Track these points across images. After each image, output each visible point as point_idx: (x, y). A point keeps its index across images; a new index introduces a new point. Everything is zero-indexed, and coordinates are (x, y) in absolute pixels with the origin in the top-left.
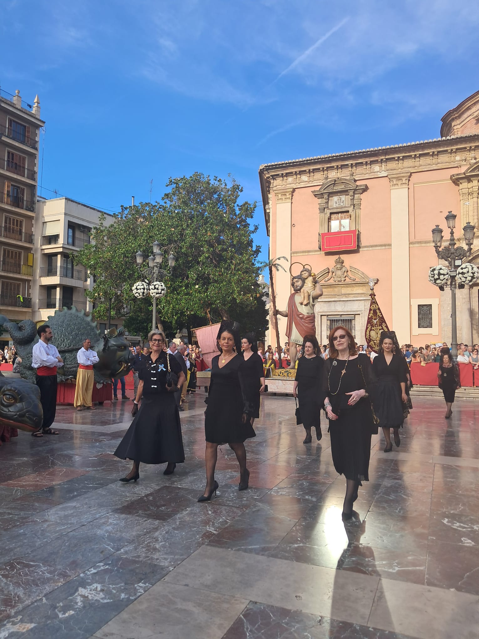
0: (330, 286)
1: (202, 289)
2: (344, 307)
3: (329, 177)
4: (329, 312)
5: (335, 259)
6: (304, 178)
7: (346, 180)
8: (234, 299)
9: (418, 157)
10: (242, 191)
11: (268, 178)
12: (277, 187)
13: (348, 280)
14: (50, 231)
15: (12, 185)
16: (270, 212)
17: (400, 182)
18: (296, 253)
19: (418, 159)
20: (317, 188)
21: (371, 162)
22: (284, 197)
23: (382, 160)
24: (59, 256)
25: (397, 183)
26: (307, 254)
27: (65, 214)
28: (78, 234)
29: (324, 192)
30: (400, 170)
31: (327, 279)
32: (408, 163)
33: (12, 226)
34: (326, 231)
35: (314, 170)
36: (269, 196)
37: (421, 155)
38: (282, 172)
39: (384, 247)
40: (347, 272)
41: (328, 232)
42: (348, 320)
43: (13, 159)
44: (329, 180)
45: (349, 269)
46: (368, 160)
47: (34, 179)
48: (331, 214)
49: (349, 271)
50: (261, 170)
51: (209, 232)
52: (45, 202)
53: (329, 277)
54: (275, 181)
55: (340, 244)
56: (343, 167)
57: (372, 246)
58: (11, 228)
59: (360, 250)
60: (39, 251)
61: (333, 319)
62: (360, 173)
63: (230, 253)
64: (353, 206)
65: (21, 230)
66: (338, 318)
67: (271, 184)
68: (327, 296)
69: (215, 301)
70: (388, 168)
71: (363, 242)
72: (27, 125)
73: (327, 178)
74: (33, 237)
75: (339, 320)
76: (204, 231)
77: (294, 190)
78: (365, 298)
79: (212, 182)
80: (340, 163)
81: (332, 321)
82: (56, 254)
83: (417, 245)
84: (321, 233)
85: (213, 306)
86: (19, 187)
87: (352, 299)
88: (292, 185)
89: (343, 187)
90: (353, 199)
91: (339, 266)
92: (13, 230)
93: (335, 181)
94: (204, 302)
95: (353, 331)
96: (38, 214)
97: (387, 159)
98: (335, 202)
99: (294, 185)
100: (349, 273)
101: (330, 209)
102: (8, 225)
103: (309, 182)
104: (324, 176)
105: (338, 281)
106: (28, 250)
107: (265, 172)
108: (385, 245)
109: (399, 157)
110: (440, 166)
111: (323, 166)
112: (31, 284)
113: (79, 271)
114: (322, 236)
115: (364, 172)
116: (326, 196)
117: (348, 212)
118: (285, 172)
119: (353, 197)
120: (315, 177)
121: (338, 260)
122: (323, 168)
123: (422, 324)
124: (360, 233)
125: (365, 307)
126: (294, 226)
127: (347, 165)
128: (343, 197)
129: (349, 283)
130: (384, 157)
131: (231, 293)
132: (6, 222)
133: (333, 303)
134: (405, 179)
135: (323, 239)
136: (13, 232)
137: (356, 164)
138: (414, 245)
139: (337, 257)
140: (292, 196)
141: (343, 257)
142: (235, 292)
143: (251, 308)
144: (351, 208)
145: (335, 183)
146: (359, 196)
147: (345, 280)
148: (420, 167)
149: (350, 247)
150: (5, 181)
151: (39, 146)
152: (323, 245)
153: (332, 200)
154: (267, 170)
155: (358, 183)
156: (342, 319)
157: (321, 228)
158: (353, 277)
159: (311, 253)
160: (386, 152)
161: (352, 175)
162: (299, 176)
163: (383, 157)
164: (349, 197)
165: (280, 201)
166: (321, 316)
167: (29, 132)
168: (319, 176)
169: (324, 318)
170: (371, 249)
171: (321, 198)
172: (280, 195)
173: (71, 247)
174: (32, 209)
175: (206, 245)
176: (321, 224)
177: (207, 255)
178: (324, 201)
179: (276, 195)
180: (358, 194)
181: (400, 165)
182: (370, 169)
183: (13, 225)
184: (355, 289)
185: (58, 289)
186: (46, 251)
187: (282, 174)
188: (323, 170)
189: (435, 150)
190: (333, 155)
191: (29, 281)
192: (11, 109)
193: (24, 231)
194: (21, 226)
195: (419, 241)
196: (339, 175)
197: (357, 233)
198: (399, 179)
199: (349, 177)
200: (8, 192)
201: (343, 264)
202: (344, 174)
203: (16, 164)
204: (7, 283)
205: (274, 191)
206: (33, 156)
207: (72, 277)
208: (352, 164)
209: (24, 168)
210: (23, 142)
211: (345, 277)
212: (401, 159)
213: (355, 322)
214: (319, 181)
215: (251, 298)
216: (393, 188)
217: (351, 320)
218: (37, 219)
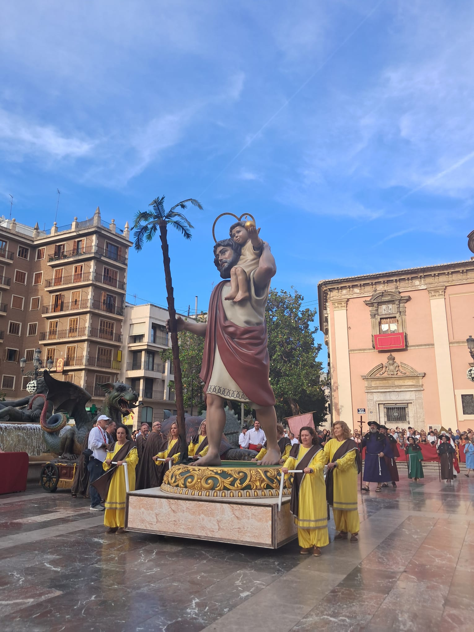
0: (385, 379)
1: (274, 381)
2: (397, 396)
3: (377, 290)
4: (385, 401)
5: (387, 356)
6: (357, 290)
7: (392, 292)
8: (304, 391)
9: (450, 274)
10: (303, 299)
11: (326, 290)
12: (334, 297)
13: (399, 373)
14: (136, 331)
15: (107, 295)
16: (328, 316)
17: (437, 294)
18: (353, 350)
19: (451, 276)
20: (368, 299)
21: (412, 278)
22: (340, 306)
23: (421, 276)
24: (143, 353)
25: (435, 294)
26: (362, 351)
27: (150, 317)
28: (159, 333)
29: (374, 302)
30: (436, 284)
31: (381, 373)
32: (442, 278)
33: (105, 328)
34: (378, 333)
35: (364, 284)
36: (327, 304)
37: (452, 273)
38: (337, 286)
39: (428, 347)
40: (399, 367)
41: (380, 334)
42: (402, 408)
43: (108, 274)
44: (377, 292)
45: (400, 365)
46: (410, 276)
47: (123, 289)
48: (381, 319)
49: (400, 366)
50: (320, 284)
51: (280, 334)
52: (132, 307)
53: (383, 371)
54: (332, 293)
55: (391, 344)
56: (388, 282)
57: (418, 346)
58: (105, 330)
59: (409, 348)
60: (127, 348)
61: (390, 407)
62: (403, 287)
63: (298, 352)
64: (399, 313)
65: (112, 331)
66: (393, 406)
67: (328, 295)
68: (382, 388)
69: (288, 392)
70: (426, 282)
71: (410, 342)
72: (119, 246)
73: (375, 291)
74: (122, 337)
75: (394, 408)
76: (276, 334)
77: (348, 300)
78: (415, 389)
79: (279, 294)
80: (386, 279)
81: (388, 409)
82: (140, 351)
83: (456, 345)
84: (373, 334)
85: (286, 396)
86: (112, 296)
87: (404, 390)
88: (346, 296)
89: (390, 298)
90: (399, 307)
91: (391, 362)
92: (106, 332)
93: (383, 293)
94: (278, 393)
95: (407, 417)
96: (126, 317)
97: (425, 276)
98: (384, 310)
99: (348, 296)
100: (400, 368)
101: (380, 315)
102: (102, 327)
103: (360, 294)
104: (373, 289)
105: (391, 375)
106: (117, 347)
107: (323, 286)
108: (428, 345)
109: (435, 274)
110: (469, 281)
111: (372, 282)
112: (119, 376)
113: (158, 365)
114: (375, 337)
115: (407, 285)
116: (376, 305)
117: (395, 317)
118: (340, 286)
119: (398, 306)
120: (365, 290)
121: (390, 357)
122: (372, 283)
123: (466, 411)
124: (407, 334)
125: (416, 397)
126: (350, 328)
127: (392, 280)
128: (390, 306)
129: (401, 376)
130: (423, 274)
131: (301, 385)
132: (101, 325)
133: (388, 393)
134: (441, 291)
135: (376, 339)
136: (106, 333)
137: (400, 279)
138: (454, 345)
139: (388, 354)
140: (347, 305)
141: (394, 354)
142: (304, 384)
143: (318, 398)
144: (398, 315)
145: (383, 294)
146: (403, 305)
147: (397, 373)
148: (453, 282)
149: (399, 347)
150: (102, 292)
151: (128, 262)
152: (376, 344)
153: (381, 308)
154: (325, 284)
155: (402, 295)
156: (397, 407)
157: (373, 331)
158: (404, 371)
159: (366, 351)
160: (424, 270)
161: (397, 288)
162: (352, 289)
163: (421, 274)
164: (395, 306)
165: (337, 309)
166: (379, 404)
167: (120, 251)
168: (368, 288)
169: (382, 407)
170: (417, 348)
171: (372, 306)
172: (336, 304)
173: (154, 345)
174: (121, 313)
175: (278, 346)
176: (373, 327)
177: (279, 354)
178: (375, 308)
179: (333, 304)
180: (403, 303)
181: (436, 280)
182: (411, 283)
183: (107, 327)
184: (406, 381)
185: (142, 381)
186: (133, 349)
187: (338, 288)
188: (372, 284)
189: (465, 269)
190: (380, 273)
191: (117, 374)
192: (108, 235)
193: (114, 332)
194: (112, 328)
195: (458, 341)
196: (386, 288)
197: (404, 334)
198: (436, 291)
199: (394, 290)
200: (104, 300)
201: (395, 361)
202: (390, 288)
203: (110, 277)
204: (100, 376)
205: (331, 301)
206: (123, 270)
207: (153, 370)
208: (396, 280)
209: (116, 280)
210: (116, 260)
211: (397, 371)
212: (437, 276)
213: (408, 409)
214: (369, 293)
215: (318, 390)
216: (432, 298)
217: (404, 408)
218: (125, 321)
